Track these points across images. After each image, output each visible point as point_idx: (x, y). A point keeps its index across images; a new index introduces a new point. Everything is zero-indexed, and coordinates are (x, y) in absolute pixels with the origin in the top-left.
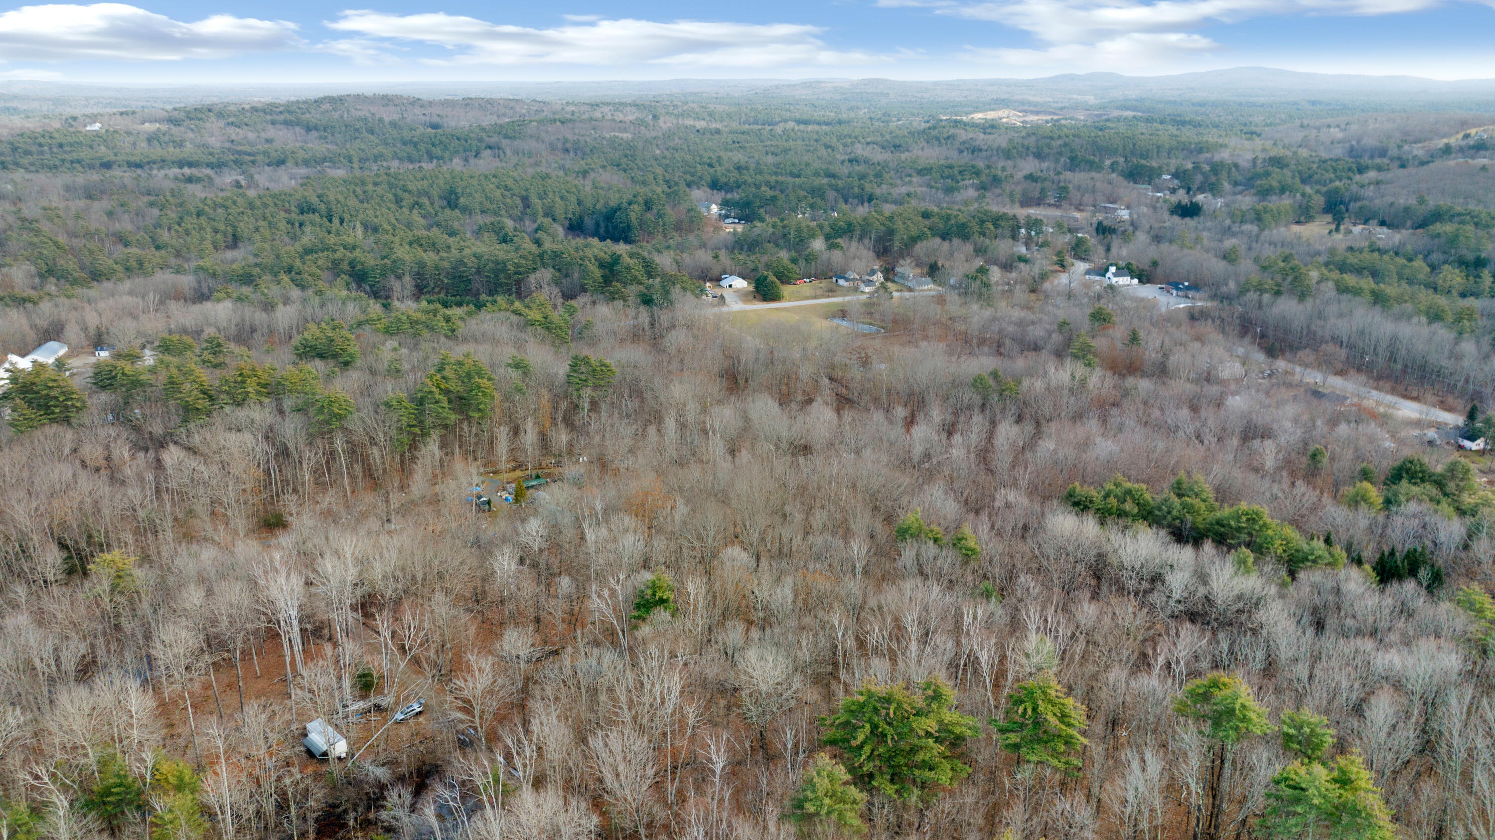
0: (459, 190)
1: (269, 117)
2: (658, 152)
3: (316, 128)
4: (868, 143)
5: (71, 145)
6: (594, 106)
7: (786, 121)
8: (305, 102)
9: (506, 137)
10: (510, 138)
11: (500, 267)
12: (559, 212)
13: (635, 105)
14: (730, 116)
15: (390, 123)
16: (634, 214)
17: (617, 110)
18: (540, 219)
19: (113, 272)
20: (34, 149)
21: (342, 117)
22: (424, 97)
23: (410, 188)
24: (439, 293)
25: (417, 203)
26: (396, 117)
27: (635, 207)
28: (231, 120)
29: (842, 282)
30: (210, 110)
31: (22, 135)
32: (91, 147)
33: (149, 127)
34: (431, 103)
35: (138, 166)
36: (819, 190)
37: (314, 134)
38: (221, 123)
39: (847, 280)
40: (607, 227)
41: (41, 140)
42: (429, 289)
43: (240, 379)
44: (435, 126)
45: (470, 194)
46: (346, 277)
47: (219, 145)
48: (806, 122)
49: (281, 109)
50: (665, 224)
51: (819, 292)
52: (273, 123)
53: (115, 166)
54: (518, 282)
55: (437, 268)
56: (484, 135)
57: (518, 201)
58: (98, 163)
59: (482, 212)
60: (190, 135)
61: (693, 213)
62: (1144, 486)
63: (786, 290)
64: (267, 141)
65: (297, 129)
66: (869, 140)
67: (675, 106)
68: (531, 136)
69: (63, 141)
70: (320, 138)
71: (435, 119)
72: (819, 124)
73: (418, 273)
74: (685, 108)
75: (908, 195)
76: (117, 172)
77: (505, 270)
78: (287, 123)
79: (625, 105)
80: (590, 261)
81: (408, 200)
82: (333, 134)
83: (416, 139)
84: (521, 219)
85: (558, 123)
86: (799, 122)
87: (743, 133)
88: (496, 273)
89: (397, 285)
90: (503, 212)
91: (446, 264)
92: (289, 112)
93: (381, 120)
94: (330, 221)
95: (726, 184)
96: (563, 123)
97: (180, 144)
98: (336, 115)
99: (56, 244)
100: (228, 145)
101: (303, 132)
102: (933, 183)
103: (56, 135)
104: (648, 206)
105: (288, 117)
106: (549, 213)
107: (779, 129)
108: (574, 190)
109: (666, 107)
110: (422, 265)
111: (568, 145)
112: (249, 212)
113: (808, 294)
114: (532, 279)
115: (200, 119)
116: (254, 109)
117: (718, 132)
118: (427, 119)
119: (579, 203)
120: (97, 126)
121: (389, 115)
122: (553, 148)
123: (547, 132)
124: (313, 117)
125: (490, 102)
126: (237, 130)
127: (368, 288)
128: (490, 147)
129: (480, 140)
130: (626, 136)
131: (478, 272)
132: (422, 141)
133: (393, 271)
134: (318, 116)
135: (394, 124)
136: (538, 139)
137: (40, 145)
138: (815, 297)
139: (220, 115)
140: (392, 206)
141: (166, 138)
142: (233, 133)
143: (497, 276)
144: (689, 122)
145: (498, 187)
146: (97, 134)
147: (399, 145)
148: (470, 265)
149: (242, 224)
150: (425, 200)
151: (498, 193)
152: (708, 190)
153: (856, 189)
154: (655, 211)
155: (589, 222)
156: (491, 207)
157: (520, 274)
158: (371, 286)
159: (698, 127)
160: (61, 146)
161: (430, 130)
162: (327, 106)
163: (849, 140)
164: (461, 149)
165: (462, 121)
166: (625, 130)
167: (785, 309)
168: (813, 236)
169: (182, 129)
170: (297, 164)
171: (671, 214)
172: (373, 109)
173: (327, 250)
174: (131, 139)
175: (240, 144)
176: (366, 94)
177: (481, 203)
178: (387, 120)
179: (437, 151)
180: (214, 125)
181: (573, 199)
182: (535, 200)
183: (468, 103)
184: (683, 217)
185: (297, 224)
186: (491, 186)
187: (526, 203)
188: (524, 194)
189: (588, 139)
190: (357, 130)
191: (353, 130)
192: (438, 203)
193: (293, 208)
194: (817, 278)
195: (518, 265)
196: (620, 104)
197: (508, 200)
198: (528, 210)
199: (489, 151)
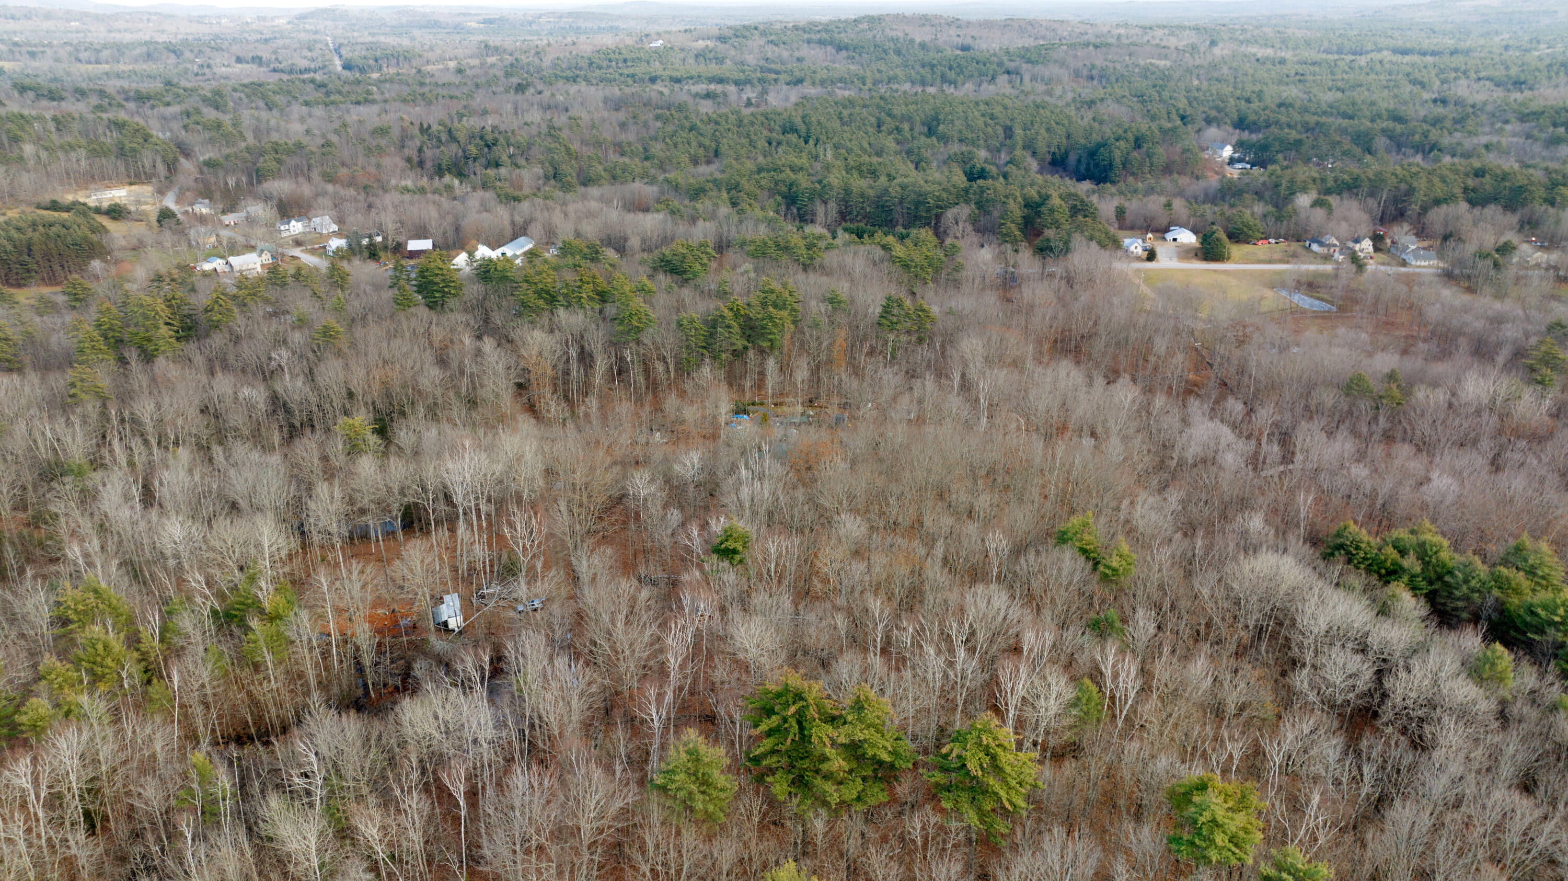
0: (941, 117)
1: (806, 36)
2: (1196, 82)
3: (846, 48)
4: (1479, 79)
5: (633, 60)
6: (1146, 29)
7: (1379, 50)
8: (846, 21)
9: (1029, 61)
10: (1032, 62)
11: (921, 198)
12: (1041, 146)
13: (1197, 29)
14: (1308, 43)
15: (920, 44)
16: (1118, 153)
17: (1172, 34)
18: (1018, 152)
19: (600, 177)
20: (605, 64)
21: (875, 37)
22: (964, 18)
23: (895, 112)
24: (860, 221)
25: (897, 128)
26: (927, 38)
27: (1122, 144)
28: (772, 38)
29: (1315, 247)
30: (756, 28)
31: (598, 52)
32: (648, 63)
33: (701, 44)
34: (969, 23)
35: (678, 81)
36: (1367, 135)
37: (844, 53)
38: (764, 40)
39: (1321, 244)
40: (1088, 164)
41: (612, 56)
42: (851, 216)
43: (579, 284)
44: (965, 48)
45: (952, 122)
46: (779, 198)
47: (755, 62)
48: (1405, 52)
49: (820, 28)
50: (1152, 165)
51: (1277, 256)
52: (809, 42)
53: (659, 81)
54: (938, 217)
55: (862, 195)
56: (1005, 59)
57: (1000, 131)
58: (647, 77)
59: (961, 141)
60: (733, 52)
61: (1189, 155)
62: (1446, 543)
63: (1236, 250)
64: (799, 60)
65: (829, 48)
66: (1482, 74)
67: (1244, 31)
68: (1056, 61)
69: (628, 57)
70: (848, 57)
71: (969, 41)
72: (1424, 54)
73: (844, 199)
74: (1256, 33)
75: (1487, 147)
76: (658, 86)
77: (925, 203)
78: (821, 42)
79: (1182, 28)
80: (1015, 200)
81: (889, 123)
82: (860, 55)
83: (935, 62)
84: (999, 151)
85: (1091, 48)
86: (1395, 51)
87: (1314, 64)
88: (917, 204)
89: (820, 210)
90: (982, 142)
91: (871, 193)
92: (826, 31)
93: (912, 41)
94: (806, 142)
95: (1255, 123)
96: (1096, 47)
97: (720, 61)
98: (870, 35)
99: (568, 150)
100: (762, 63)
101: (834, 51)
102: (1535, 132)
103: (624, 51)
104: (1138, 143)
105: (825, 36)
106: (1029, 146)
107: (1362, 61)
108: (1066, 122)
109: (1233, 31)
110: (847, 191)
111: (1094, 72)
112: (735, 129)
113: (1262, 258)
114: (950, 214)
115: (744, 37)
116: (796, 28)
117: (1282, 62)
118: (960, 40)
119: (1068, 137)
120: (659, 43)
121: (921, 35)
122: (1077, 74)
123: (1075, 56)
124: (844, 38)
125: (1031, 23)
126: (776, 49)
127: (795, 211)
128: (1008, 72)
129: (1000, 64)
130: (1162, 63)
131: (901, 202)
132: (940, 64)
133: (820, 196)
134: (852, 36)
135: (923, 46)
136: (1062, 64)
137: (610, 61)
138: (1270, 262)
139: (764, 34)
140: (871, 130)
141: (711, 55)
142: (771, 52)
143: (917, 208)
144: (1253, 49)
145: (983, 115)
146: (656, 51)
147: (917, 67)
148: (894, 194)
149: (725, 140)
150: (906, 126)
151: (980, 122)
152: (1231, 129)
153: (1417, 137)
154: (1144, 149)
155: (1072, 159)
156: (970, 136)
157: (941, 208)
158: (799, 209)
159: (1259, 55)
160: (625, 61)
161: (959, 52)
162: (865, 26)
163: (1453, 75)
164: (976, 74)
165: (991, 44)
166: (1166, 57)
167: (1225, 272)
168: (1304, 190)
169: (727, 46)
170: (813, 84)
171: (1161, 153)
172: (908, 29)
173: (775, 170)
174: (682, 55)
175: (773, 62)
176: (907, 14)
177: (960, 132)
178: (918, 40)
179: (951, 75)
180: (757, 42)
181: (1061, 131)
182: (1018, 131)
183: (1008, 25)
184: (1177, 158)
185: (774, 144)
186: (976, 113)
187: (1009, 132)
188: (1009, 123)
189: (1118, 66)
190: (885, 51)
191: (881, 52)
192: (918, 128)
193: (777, 128)
194: (1286, 239)
195: (939, 199)
196: (1178, 27)
197: (990, 129)
198: (1008, 141)
199: (1006, 76)
